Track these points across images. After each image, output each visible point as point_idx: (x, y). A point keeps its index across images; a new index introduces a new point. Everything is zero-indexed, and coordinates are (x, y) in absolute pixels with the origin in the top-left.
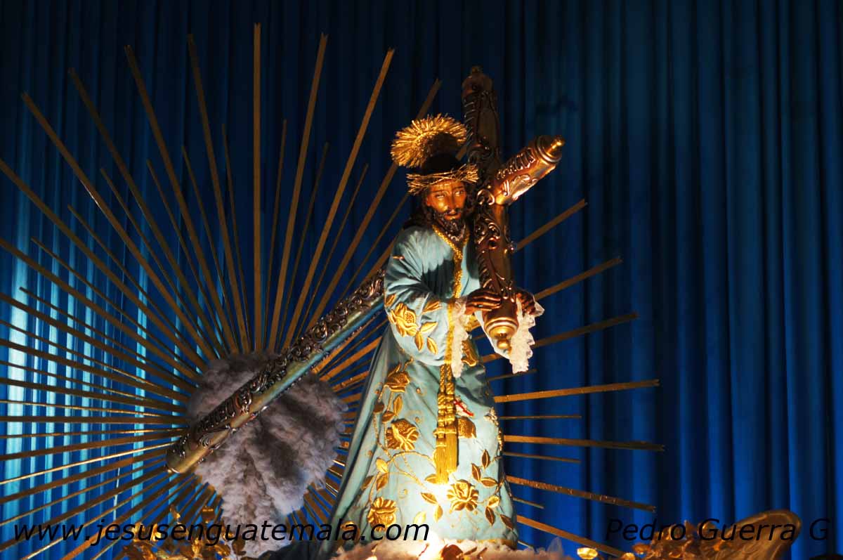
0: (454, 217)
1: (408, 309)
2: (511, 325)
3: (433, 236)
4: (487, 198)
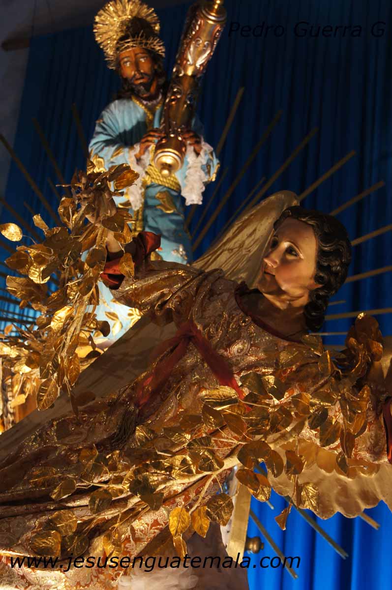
1: (100, 157)
4: (178, 72)
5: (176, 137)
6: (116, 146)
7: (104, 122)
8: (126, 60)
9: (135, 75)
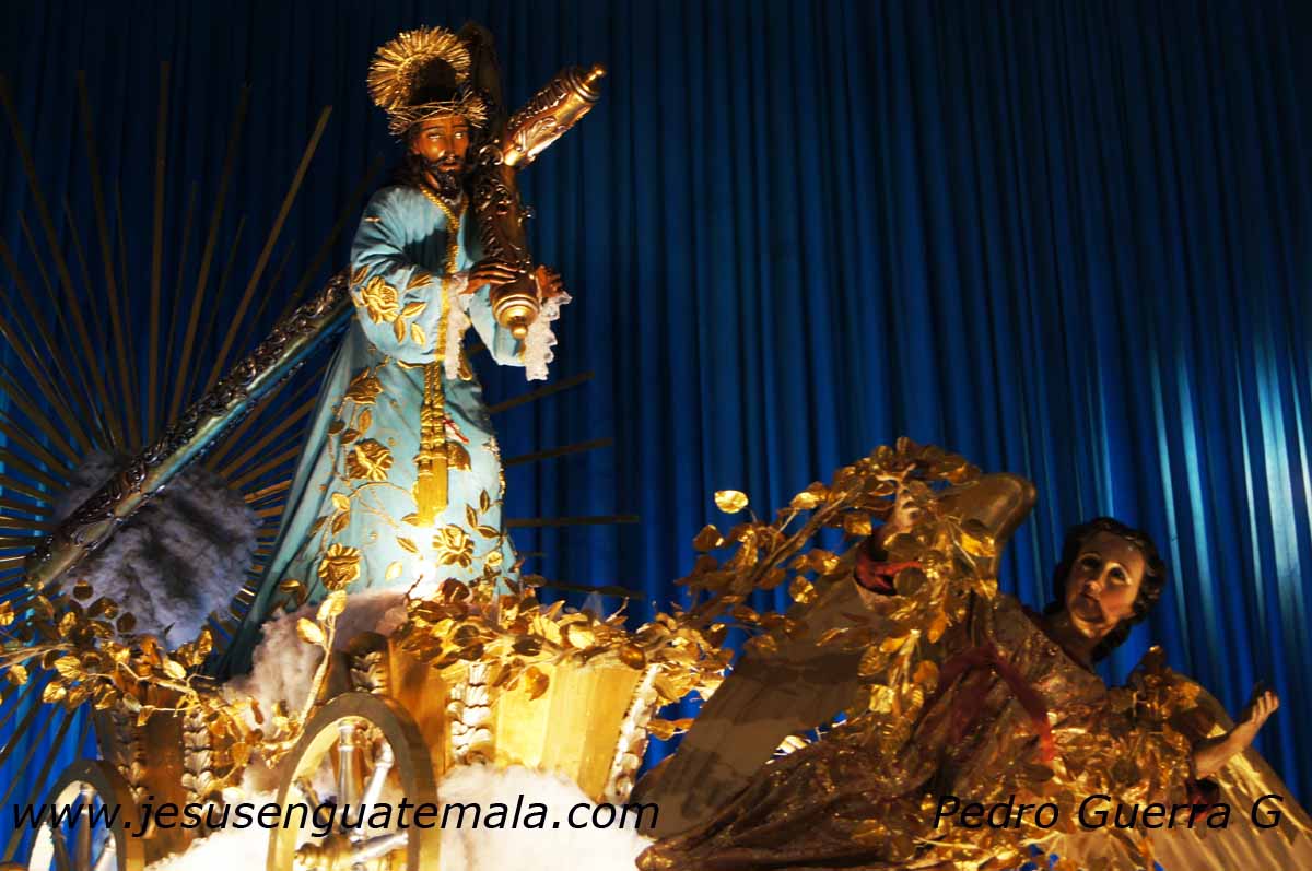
1: (387, 284)
2: (530, 305)
3: (421, 198)
4: (492, 157)
6: (413, 269)
9: (444, 158)
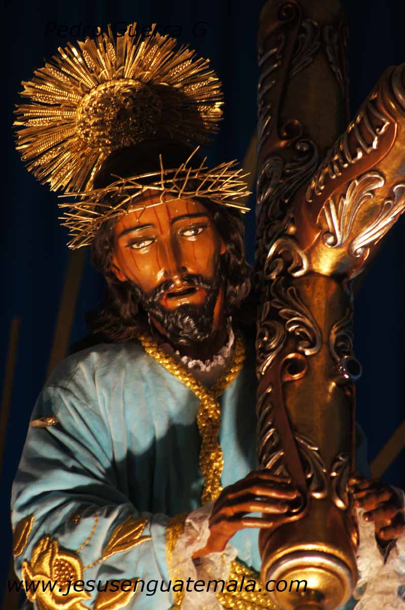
0: (185, 301)
1: (63, 550)
3: (143, 365)
4: (288, 261)
5: (328, 502)
6: (115, 515)
7: (59, 426)
8: (136, 233)
9: (166, 283)
